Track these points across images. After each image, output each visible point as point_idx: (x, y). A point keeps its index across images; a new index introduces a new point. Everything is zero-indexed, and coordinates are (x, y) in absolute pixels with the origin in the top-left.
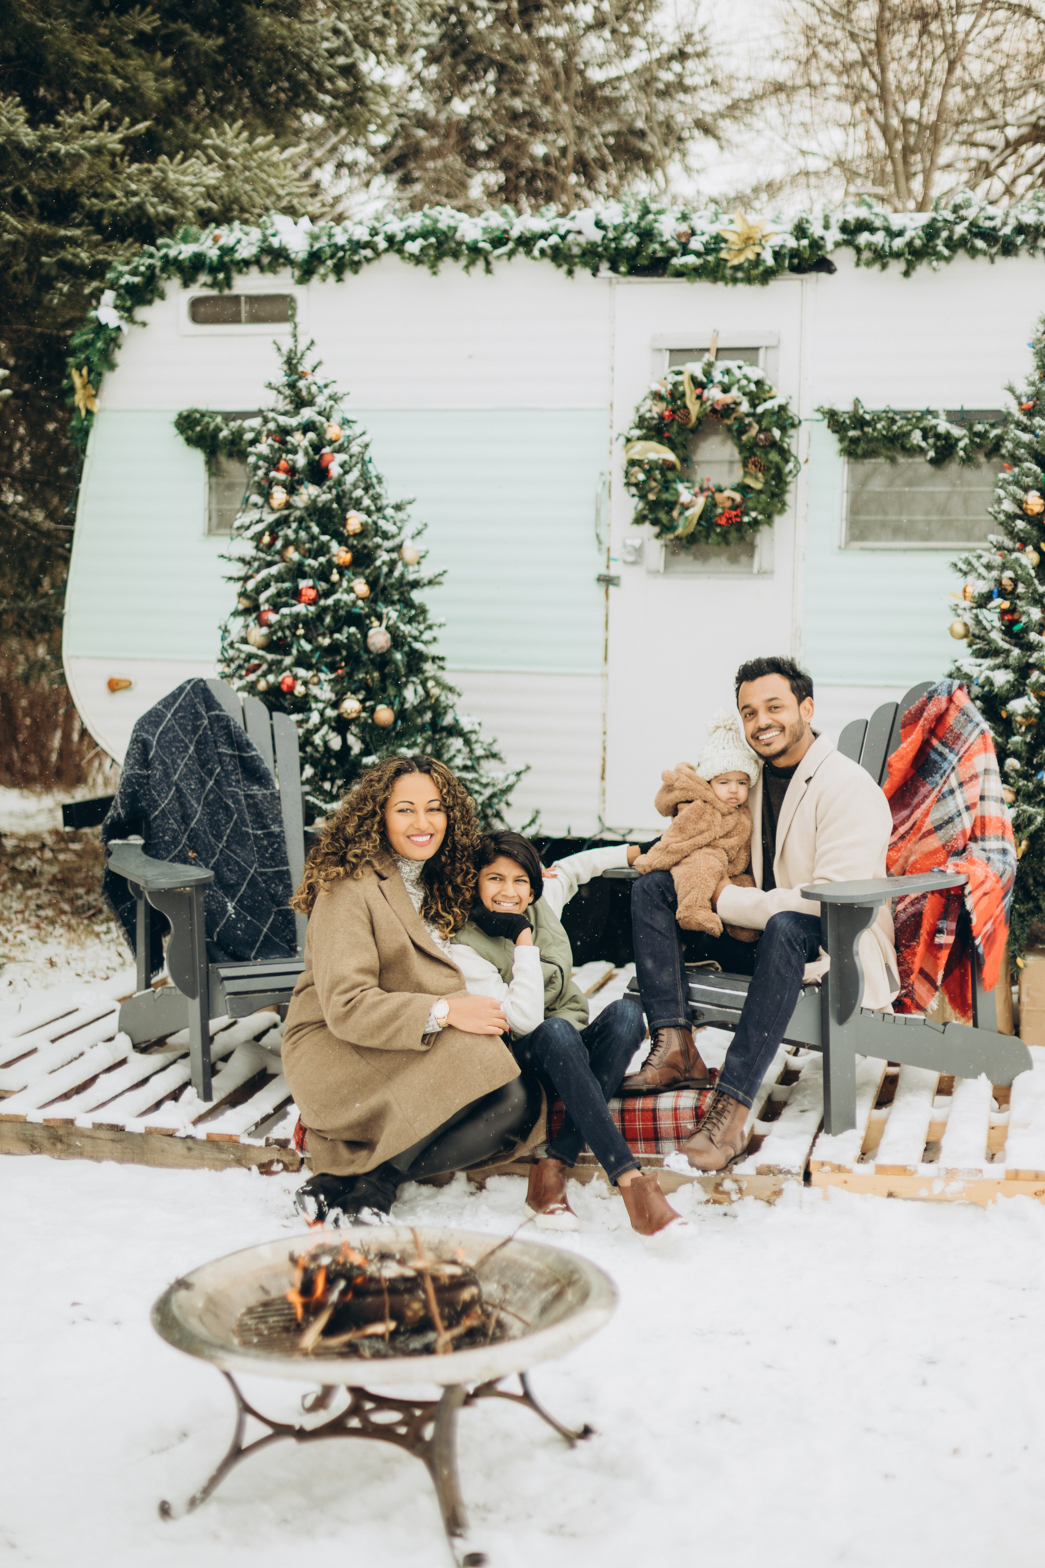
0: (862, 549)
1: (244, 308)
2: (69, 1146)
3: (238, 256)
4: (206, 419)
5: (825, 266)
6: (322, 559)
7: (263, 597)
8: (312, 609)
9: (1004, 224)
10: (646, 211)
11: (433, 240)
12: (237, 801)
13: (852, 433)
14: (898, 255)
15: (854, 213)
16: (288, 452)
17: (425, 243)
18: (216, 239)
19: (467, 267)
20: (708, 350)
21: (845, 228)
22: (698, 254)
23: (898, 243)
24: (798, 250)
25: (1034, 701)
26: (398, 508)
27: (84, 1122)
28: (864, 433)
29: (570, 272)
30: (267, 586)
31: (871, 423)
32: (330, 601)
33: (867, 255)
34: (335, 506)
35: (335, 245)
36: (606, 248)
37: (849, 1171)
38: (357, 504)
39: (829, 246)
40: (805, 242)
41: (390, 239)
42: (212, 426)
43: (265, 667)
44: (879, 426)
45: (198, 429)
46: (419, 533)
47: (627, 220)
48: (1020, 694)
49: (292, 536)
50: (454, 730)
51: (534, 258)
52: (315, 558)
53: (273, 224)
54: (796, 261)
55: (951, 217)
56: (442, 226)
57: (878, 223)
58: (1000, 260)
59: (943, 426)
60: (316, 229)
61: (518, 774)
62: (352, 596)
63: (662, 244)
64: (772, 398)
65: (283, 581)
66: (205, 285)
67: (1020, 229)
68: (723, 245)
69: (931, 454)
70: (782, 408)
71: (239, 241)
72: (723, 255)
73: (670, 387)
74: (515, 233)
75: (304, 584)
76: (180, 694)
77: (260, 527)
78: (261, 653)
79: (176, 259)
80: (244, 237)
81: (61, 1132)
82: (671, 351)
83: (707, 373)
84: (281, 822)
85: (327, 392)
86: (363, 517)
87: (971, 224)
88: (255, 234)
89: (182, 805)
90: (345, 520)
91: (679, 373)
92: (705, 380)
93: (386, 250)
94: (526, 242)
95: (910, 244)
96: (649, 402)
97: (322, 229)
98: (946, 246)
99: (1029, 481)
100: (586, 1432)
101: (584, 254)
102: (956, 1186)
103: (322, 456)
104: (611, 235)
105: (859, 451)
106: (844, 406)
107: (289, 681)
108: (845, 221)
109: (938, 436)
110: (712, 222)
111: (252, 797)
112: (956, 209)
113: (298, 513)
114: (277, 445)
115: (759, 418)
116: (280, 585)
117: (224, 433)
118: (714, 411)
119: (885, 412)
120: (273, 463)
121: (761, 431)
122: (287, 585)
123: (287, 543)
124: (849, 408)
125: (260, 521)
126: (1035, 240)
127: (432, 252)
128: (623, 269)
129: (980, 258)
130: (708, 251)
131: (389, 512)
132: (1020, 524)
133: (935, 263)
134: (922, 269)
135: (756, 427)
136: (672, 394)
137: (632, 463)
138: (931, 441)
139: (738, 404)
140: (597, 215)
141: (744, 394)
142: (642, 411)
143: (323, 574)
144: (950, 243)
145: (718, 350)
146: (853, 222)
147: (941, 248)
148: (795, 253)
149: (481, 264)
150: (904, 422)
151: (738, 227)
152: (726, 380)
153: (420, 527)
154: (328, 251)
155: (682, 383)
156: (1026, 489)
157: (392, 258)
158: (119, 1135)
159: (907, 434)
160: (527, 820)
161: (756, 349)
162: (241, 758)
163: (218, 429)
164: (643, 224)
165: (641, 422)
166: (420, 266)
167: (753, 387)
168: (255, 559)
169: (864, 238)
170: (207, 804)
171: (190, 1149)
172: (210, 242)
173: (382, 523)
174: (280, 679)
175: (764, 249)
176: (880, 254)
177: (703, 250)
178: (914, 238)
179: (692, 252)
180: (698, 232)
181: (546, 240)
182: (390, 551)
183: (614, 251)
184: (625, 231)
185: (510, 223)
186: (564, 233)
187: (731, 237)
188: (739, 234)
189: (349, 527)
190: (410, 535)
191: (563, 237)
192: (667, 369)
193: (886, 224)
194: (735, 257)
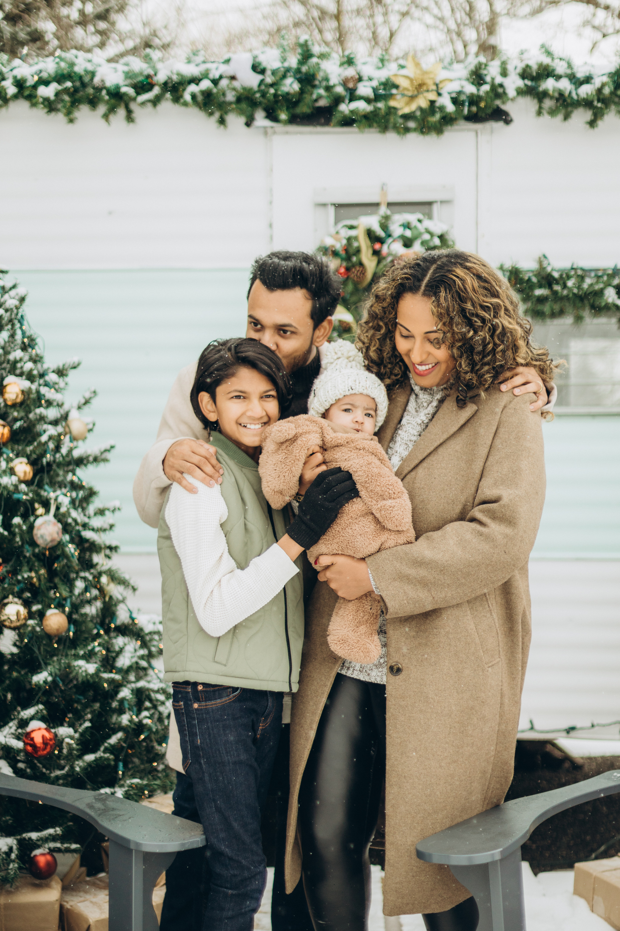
5: (500, 115)
10: (306, 56)
11: (69, 84)
13: (538, 292)
14: (584, 103)
15: (535, 58)
17: (59, 88)
19: (106, 116)
20: (378, 204)
21: (525, 75)
22: (368, 101)
23: (586, 91)
24: (478, 96)
26: (61, 372)
29: (222, 121)
33: (549, 102)
36: (264, 94)
38: (15, 368)
39: (511, 93)
40: (486, 88)
41: (20, 84)
44: (569, 284)
46: (87, 402)
47: (286, 65)
51: (186, 104)
54: (474, 109)
56: (79, 69)
57: (560, 69)
62: (13, 479)
63: (328, 89)
68: (394, 91)
72: (392, 103)
73: (344, 242)
74: (161, 78)
82: (335, 206)
83: (384, 227)
86: (25, 384)
91: (352, 228)
92: (382, 234)
93: (15, 97)
94: (174, 88)
95: (599, 92)
101: (239, 100)
104: (269, 79)
105: (546, 309)
106: (527, 262)
108: (527, 66)
110: (379, 68)
119: (572, 269)
124: (534, 265)
127: (66, 98)
128: (283, 116)
130: (377, 97)
131: (52, 377)
134: (610, 117)
136: (346, 249)
140: (255, 58)
145: (389, 204)
146: (535, 67)
148: (474, 100)
149: (121, 112)
150: (595, 280)
151: (409, 72)
152: (408, 233)
153: (88, 395)
155: (356, 238)
157: (21, 105)
159: (600, 293)
161: (430, 204)
164: (304, 69)
166: (53, 114)
167: (436, 241)
169: (549, 84)
173: (44, 390)
175: (439, 94)
176: (565, 100)
177: (372, 95)
178: (603, 85)
179: (360, 98)
180: (365, 78)
181: (197, 84)
182: (55, 423)
183: (272, 97)
184: (284, 76)
185: (154, 68)
186: (217, 76)
187: (403, 83)
188: (411, 80)
189: (7, 396)
190: (75, 404)
191: (215, 82)
192: (336, 223)
193: (569, 72)
194: (408, 104)
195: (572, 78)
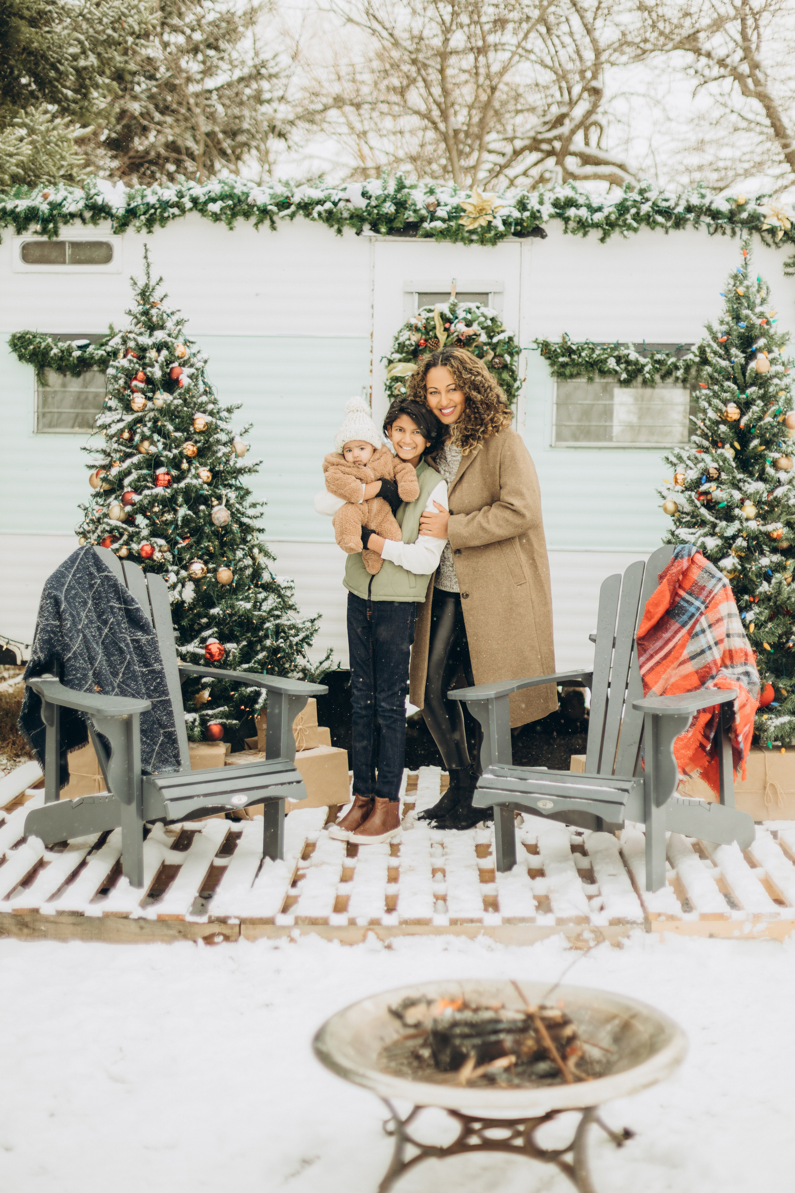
0: (568, 447)
1: (68, 251)
2: (34, 929)
3: (65, 210)
4: (38, 340)
5: (538, 232)
6: (175, 451)
7: (126, 481)
8: (169, 491)
9: (677, 205)
10: (401, 187)
11: (230, 202)
12: (127, 645)
13: (561, 359)
14: (597, 225)
15: (563, 192)
16: (144, 366)
17: (224, 205)
18: (45, 197)
19: (256, 225)
20: (449, 294)
21: (556, 204)
22: (444, 220)
23: (598, 217)
24: (522, 219)
25: (736, 560)
26: (229, 411)
27: (48, 909)
28: (573, 360)
29: (339, 231)
30: (128, 473)
31: (578, 352)
32: (182, 485)
33: (572, 224)
34: (185, 409)
35: (148, 204)
36: (370, 213)
37: (679, 919)
38: (201, 408)
39: (545, 217)
40: (527, 214)
41: (195, 201)
42: (43, 345)
43: (125, 537)
44: (583, 354)
45: (31, 347)
46: (246, 431)
47: (386, 192)
48: (725, 555)
49: (148, 433)
50: (271, 587)
51: (313, 219)
52: (170, 451)
53: (95, 185)
54: (519, 228)
55: (638, 198)
56: (238, 191)
57: (581, 201)
58: (671, 231)
59: (633, 356)
60: (133, 191)
61: (312, 621)
62: (200, 481)
63: (415, 211)
64: (502, 331)
65: (141, 469)
66: (36, 232)
67: (689, 209)
68: (462, 214)
69: (624, 376)
70: (511, 339)
71: (65, 199)
72: (461, 222)
73: (424, 321)
74: (296, 199)
75: (161, 471)
76: (76, 559)
77: (121, 425)
78: (124, 526)
79: (13, 212)
80: (69, 195)
81: (28, 919)
82: (419, 294)
83: (453, 311)
84: (161, 661)
85: (175, 318)
86: (209, 419)
87: (653, 203)
88: (79, 193)
89: (88, 648)
90: (193, 420)
91: (430, 311)
92: (451, 317)
93: (191, 209)
94: (306, 207)
95: (607, 218)
96: (406, 334)
97: (137, 191)
98: (634, 219)
99: (727, 395)
100: (627, 1134)
101: (352, 217)
102: (761, 926)
103: (172, 369)
104: (374, 203)
105: (567, 372)
106: (555, 339)
107: (148, 549)
108: (557, 199)
109: (628, 363)
110: (452, 196)
111: (138, 641)
112: (642, 192)
113: (152, 414)
114: (135, 360)
115: (494, 347)
116: (140, 471)
117: (55, 351)
118: (459, 340)
119: (586, 343)
120: (130, 375)
121: (495, 356)
122: (145, 471)
123: (144, 438)
124: (559, 340)
125: (121, 420)
126: (698, 217)
127: (229, 212)
128: (383, 230)
129: (658, 229)
130: (450, 219)
131: (224, 414)
132: (723, 428)
133: (625, 233)
134: (615, 236)
135: (492, 354)
136: (425, 327)
137: (396, 379)
138: (623, 366)
139: (478, 335)
140: (364, 187)
141: (483, 328)
142: (401, 339)
143: (175, 463)
144: (637, 217)
145: (457, 294)
146: (563, 199)
147: (630, 221)
148: (519, 222)
149: (267, 222)
150: (602, 352)
151: (474, 200)
152: (469, 317)
153: (247, 426)
154: (142, 208)
155: (433, 319)
156: (725, 402)
157: (195, 215)
158: (80, 919)
159: (605, 361)
160: (324, 658)
161: (487, 294)
162: (127, 611)
163: (48, 348)
164: (399, 196)
165: (401, 348)
166: (218, 223)
167: (489, 323)
168: (116, 451)
169: (572, 212)
170: (106, 648)
171: (142, 928)
172: (40, 199)
173: (219, 423)
174: (140, 546)
175: (495, 217)
176: (583, 224)
177: (446, 216)
178: (610, 214)
179: (439, 219)
180: (442, 204)
181: (322, 205)
182: (225, 444)
183: (375, 216)
184: (385, 201)
185: (291, 191)
186: (337, 201)
187: (469, 208)
188: (475, 206)
189: (196, 426)
190: (238, 433)
191: (335, 204)
192: (419, 308)
193: (587, 202)
194: (471, 223)
195: (589, 207)
